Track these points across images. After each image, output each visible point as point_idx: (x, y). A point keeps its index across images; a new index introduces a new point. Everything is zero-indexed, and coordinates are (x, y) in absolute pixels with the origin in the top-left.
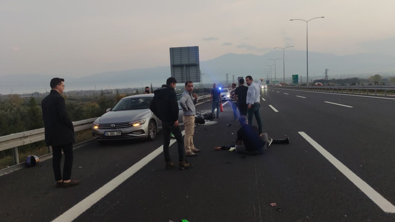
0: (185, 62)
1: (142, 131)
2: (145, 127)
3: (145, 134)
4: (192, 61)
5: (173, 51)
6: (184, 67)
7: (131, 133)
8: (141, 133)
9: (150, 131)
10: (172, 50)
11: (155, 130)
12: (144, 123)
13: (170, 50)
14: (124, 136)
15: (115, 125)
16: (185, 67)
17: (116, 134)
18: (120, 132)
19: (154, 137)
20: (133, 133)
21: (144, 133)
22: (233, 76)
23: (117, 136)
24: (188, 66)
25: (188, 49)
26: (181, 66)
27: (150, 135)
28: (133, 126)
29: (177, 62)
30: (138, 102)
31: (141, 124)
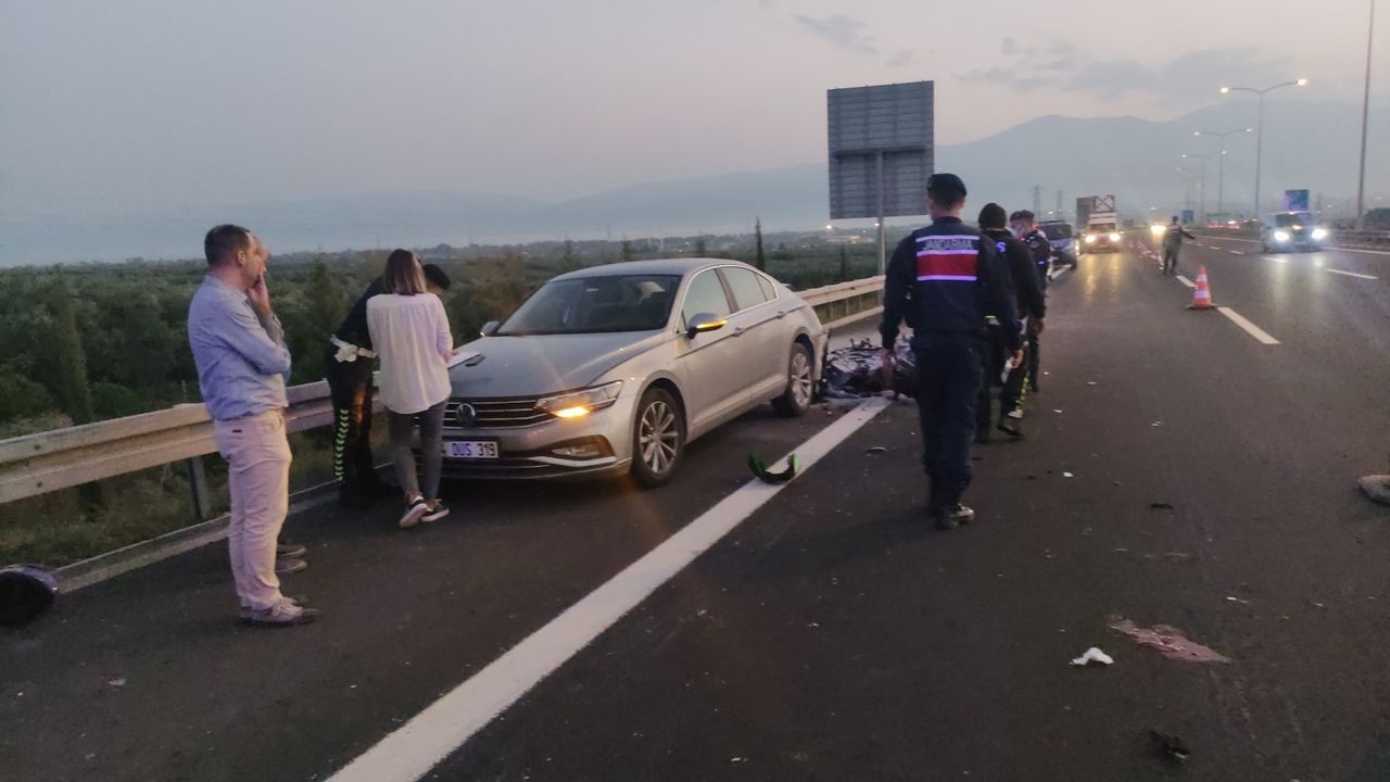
0: (881, 139)
1: (603, 446)
2: (617, 422)
3: (611, 459)
4: (906, 138)
5: (839, 101)
6: (875, 159)
7: (547, 450)
8: (596, 453)
9: (643, 440)
10: (836, 97)
11: (675, 434)
12: (613, 402)
13: (829, 97)
14: (511, 463)
15: (476, 407)
16: (880, 159)
17: (475, 450)
18: (494, 443)
19: (668, 466)
20: (555, 451)
21: (612, 453)
22: (1060, 193)
23: (479, 461)
24: (892, 154)
25: (892, 92)
26: (868, 156)
27: (647, 458)
28: (553, 416)
29: (853, 142)
30: (639, 292)
31: (598, 409)
